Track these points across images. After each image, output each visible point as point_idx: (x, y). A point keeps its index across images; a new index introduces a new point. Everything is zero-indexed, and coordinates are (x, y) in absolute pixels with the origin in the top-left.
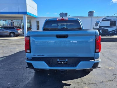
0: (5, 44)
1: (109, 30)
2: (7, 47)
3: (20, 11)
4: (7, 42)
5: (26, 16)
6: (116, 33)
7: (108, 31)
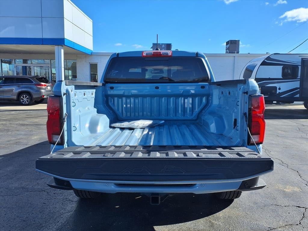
0: (4, 122)
1: (280, 89)
2: (8, 130)
3: (47, 35)
4: (9, 117)
5: (62, 51)
6: (298, 96)
7: (278, 91)
